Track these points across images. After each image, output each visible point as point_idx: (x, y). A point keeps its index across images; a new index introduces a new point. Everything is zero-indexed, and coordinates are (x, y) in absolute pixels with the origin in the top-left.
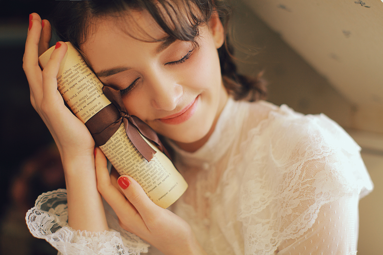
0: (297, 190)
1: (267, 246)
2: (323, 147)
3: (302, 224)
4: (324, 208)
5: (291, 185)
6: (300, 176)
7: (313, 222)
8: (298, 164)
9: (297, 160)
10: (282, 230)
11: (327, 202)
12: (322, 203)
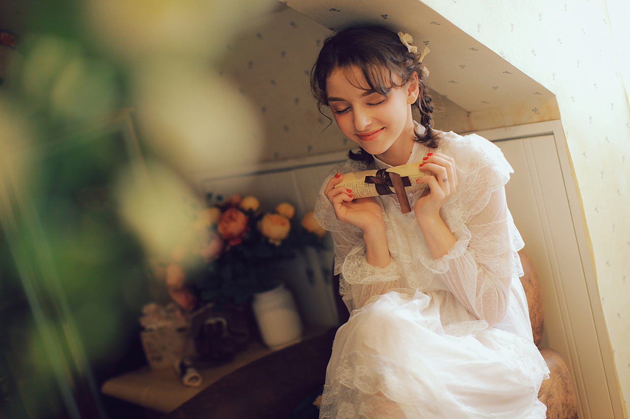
0: (476, 186)
1: (460, 221)
2: (487, 158)
3: (481, 205)
4: (493, 194)
5: (473, 183)
6: (478, 178)
7: (488, 202)
8: (475, 171)
9: (475, 169)
10: (468, 210)
11: (495, 190)
12: (493, 191)
